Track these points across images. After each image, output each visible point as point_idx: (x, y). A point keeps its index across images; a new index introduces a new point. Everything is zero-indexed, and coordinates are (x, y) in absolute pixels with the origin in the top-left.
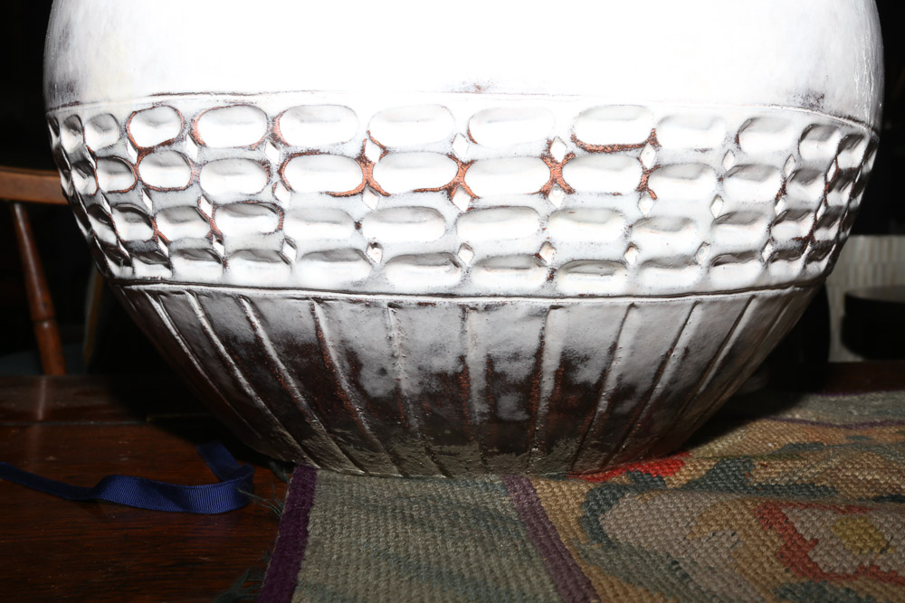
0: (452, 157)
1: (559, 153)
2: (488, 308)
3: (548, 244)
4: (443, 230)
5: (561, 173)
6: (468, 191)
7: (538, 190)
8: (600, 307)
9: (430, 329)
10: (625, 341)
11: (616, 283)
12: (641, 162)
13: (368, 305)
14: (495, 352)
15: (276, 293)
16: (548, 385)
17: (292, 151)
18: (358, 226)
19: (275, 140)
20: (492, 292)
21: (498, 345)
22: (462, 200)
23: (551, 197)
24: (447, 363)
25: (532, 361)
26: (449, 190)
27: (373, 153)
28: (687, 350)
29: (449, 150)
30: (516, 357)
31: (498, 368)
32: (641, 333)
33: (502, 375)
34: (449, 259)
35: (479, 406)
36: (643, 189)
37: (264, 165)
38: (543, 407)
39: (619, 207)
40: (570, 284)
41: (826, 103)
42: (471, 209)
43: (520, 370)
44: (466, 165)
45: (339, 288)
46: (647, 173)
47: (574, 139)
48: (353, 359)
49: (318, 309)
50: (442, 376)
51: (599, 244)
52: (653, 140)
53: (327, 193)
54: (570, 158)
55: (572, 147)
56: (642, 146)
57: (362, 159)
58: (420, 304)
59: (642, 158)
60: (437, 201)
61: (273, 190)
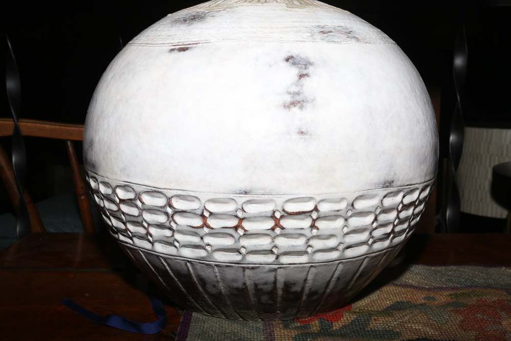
0: (236, 216)
1: (278, 215)
2: (253, 268)
3: (276, 247)
4: (234, 242)
5: (279, 222)
6: (243, 228)
7: (270, 228)
8: (298, 267)
9: (230, 274)
10: (310, 277)
11: (304, 259)
12: (312, 217)
13: (207, 265)
14: (257, 282)
15: (172, 257)
16: (280, 292)
17: (176, 210)
18: (202, 238)
19: (171, 206)
20: (254, 263)
21: (258, 280)
22: (241, 232)
23: (276, 231)
24: (239, 285)
25: (272, 285)
26: (236, 228)
27: (206, 214)
28: (338, 278)
29: (235, 214)
30: (266, 284)
31: (259, 287)
32: (316, 275)
33: (261, 289)
34: (238, 251)
35: (253, 299)
36: (313, 226)
37: (166, 214)
38: (279, 299)
39: (304, 233)
40: (285, 260)
41: (395, 184)
42: (244, 235)
43: (269, 288)
44: (241, 220)
45: (195, 258)
46: (314, 221)
47: (284, 210)
48: (203, 281)
49: (188, 264)
50: (237, 289)
51: (296, 246)
52: (316, 209)
53: (190, 226)
54: (282, 217)
55: (283, 213)
56: (311, 211)
57: (202, 216)
58: (227, 266)
59: (312, 215)
60: (232, 231)
61: (170, 223)
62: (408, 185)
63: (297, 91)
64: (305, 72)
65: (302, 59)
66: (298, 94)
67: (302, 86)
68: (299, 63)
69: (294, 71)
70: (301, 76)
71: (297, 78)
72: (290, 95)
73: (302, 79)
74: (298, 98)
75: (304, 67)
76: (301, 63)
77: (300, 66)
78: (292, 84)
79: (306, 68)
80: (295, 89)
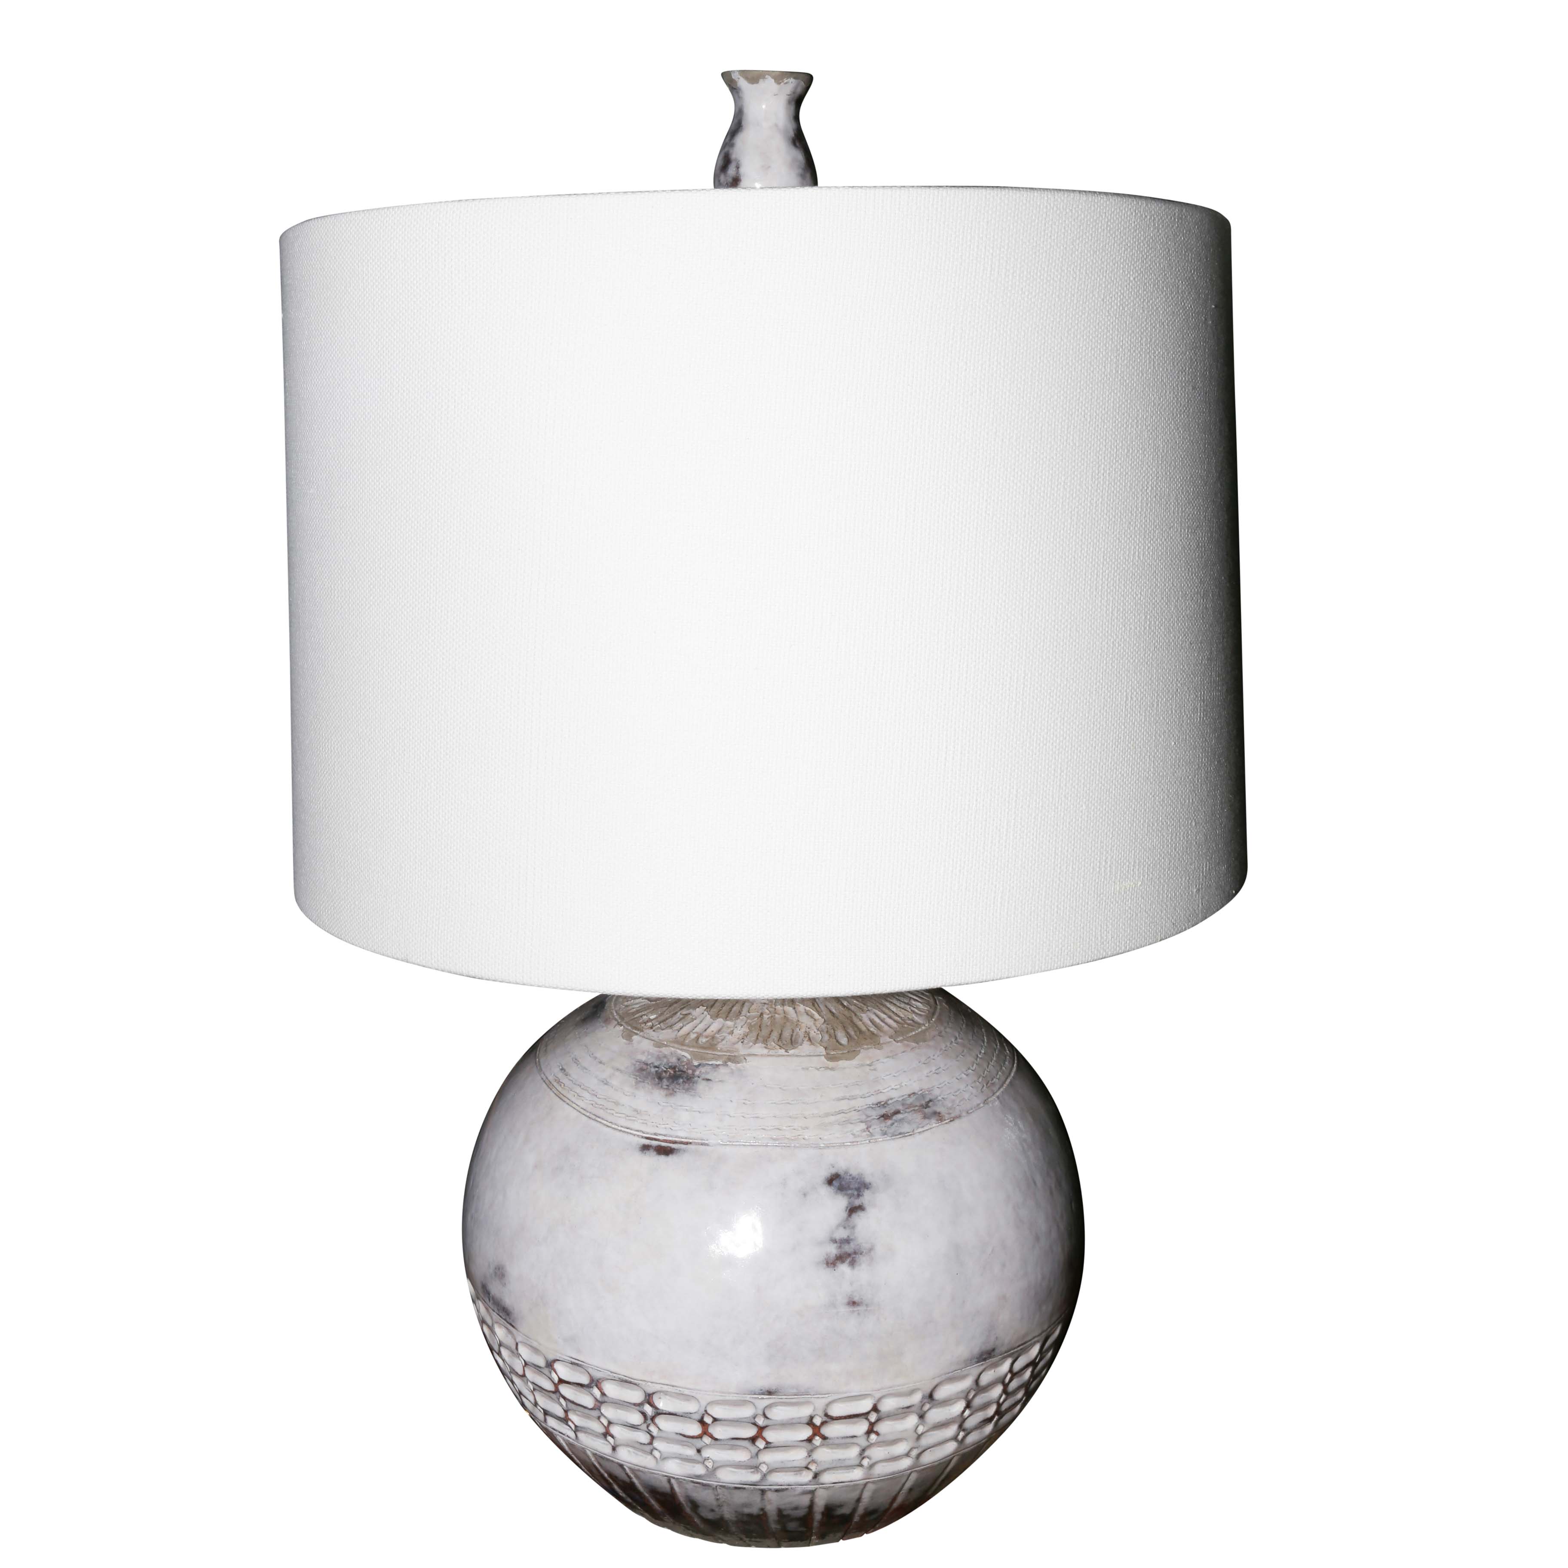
0: (755, 1424)
1: (817, 1421)
2: (777, 1491)
3: (813, 1461)
4: (750, 1457)
5: (819, 1431)
6: (764, 1439)
7: (805, 1438)
8: (846, 1486)
9: (739, 1498)
10: (866, 1495)
11: (857, 1475)
12: (868, 1420)
13: (704, 1485)
14: (783, 1507)
15: (646, 1470)
16: (818, 1517)
17: (659, 1411)
18: (699, 1451)
19: (652, 1405)
20: (780, 1484)
21: (784, 1504)
22: (761, 1444)
23: (814, 1442)
24: (753, 1510)
25: (806, 1510)
26: (753, 1440)
27: (708, 1420)
28: (911, 1490)
29: (753, 1421)
30: (796, 1508)
31: (785, 1513)
32: (875, 1492)
33: (788, 1516)
34: (756, 1468)
35: (774, 1526)
36: (870, 1432)
37: (644, 1414)
38: (816, 1524)
39: (856, 1442)
40: (827, 1478)
41: (997, 1351)
42: (765, 1448)
43: (799, 1512)
44: (761, 1429)
45: (686, 1475)
46: (872, 1425)
47: (826, 1415)
48: (694, 1503)
49: (673, 1481)
50: (750, 1515)
51: (844, 1460)
52: (875, 1409)
53: (681, 1434)
54: (823, 1423)
55: (825, 1419)
56: (868, 1413)
57: (702, 1422)
58: (736, 1488)
59: (869, 1417)
60: (747, 1444)
61: (648, 1427)
62: (1019, 1346)
63: (845, 1237)
64: (857, 1203)
65: (853, 1178)
66: (847, 1241)
67: (853, 1227)
68: (849, 1186)
69: (841, 1203)
70: (853, 1210)
71: (844, 1215)
72: (835, 1245)
73: (854, 1216)
74: (847, 1248)
75: (856, 1193)
76: (852, 1186)
77: (850, 1192)
78: (838, 1226)
79: (859, 1196)
80: (842, 1234)
